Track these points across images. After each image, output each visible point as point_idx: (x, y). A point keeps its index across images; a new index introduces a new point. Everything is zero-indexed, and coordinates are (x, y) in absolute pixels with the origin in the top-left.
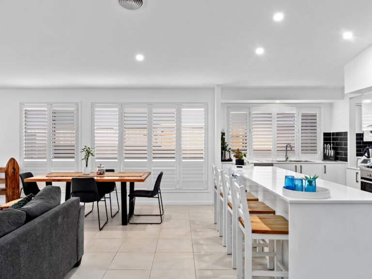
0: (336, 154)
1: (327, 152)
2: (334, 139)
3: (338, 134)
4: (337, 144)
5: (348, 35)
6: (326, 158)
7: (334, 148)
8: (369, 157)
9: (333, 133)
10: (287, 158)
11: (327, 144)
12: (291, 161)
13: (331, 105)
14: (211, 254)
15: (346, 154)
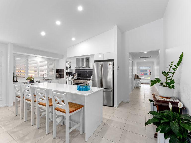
0: (60, 76)
1: (57, 76)
2: (59, 71)
3: (60, 70)
4: (60, 73)
5: (73, 39)
6: (57, 78)
7: (59, 74)
8: (73, 77)
9: (59, 70)
10: (44, 79)
11: (57, 73)
12: (45, 80)
13: (58, 60)
14: (28, 134)
15: (64, 76)
